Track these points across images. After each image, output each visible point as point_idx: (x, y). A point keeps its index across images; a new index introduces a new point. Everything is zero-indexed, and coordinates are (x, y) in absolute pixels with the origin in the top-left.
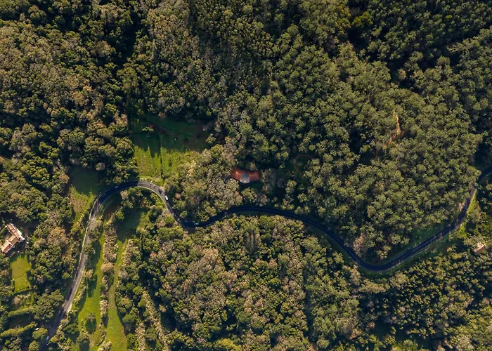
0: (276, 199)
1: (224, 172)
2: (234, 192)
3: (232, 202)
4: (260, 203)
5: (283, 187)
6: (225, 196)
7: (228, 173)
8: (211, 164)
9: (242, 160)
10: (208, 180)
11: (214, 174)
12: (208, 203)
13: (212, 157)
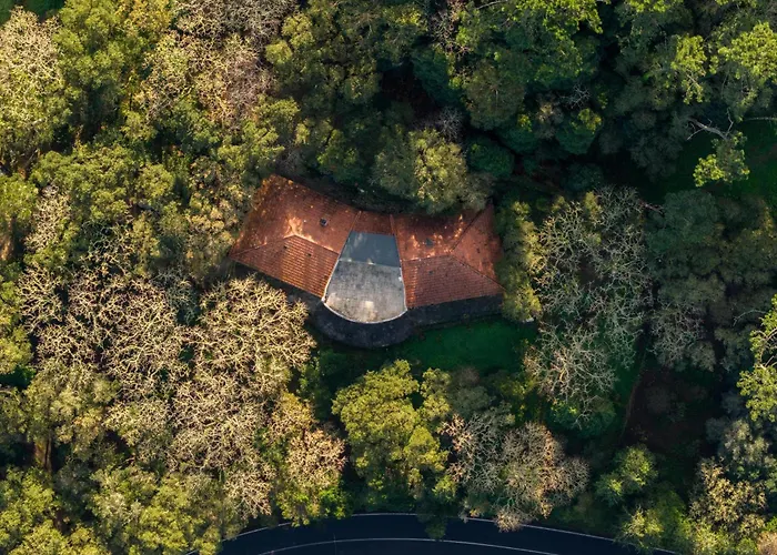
0: (639, 465)
1: (174, 221)
2: (269, 405)
3: (247, 490)
4: (497, 497)
5: (706, 358)
6: (190, 439)
7: (212, 222)
8: (62, 142)
9: (341, 111)
10: (37, 289)
11: (93, 234)
12: (38, 494)
13: (72, 78)
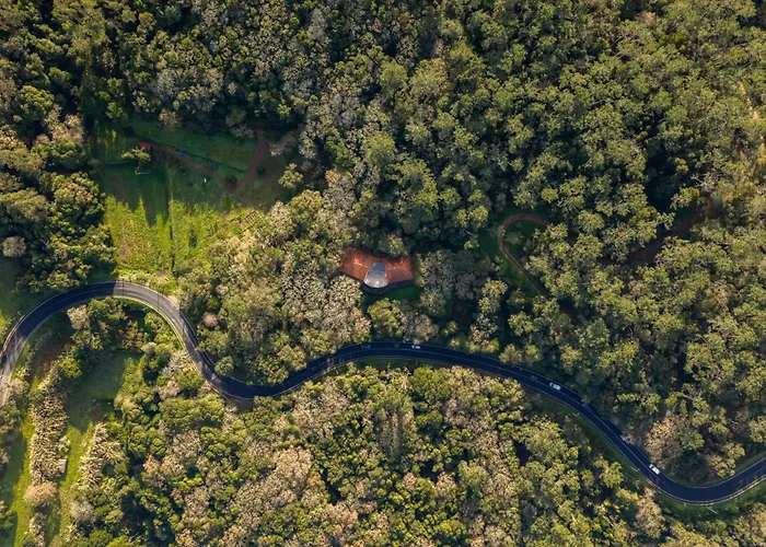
0: (453, 326)
1: (323, 260)
2: (350, 310)
3: (344, 334)
4: (413, 336)
5: (471, 296)
6: (328, 320)
7: (334, 261)
8: (291, 239)
9: (369, 229)
10: (285, 279)
11: (300, 264)
12: (285, 337)
13: (294, 221)
